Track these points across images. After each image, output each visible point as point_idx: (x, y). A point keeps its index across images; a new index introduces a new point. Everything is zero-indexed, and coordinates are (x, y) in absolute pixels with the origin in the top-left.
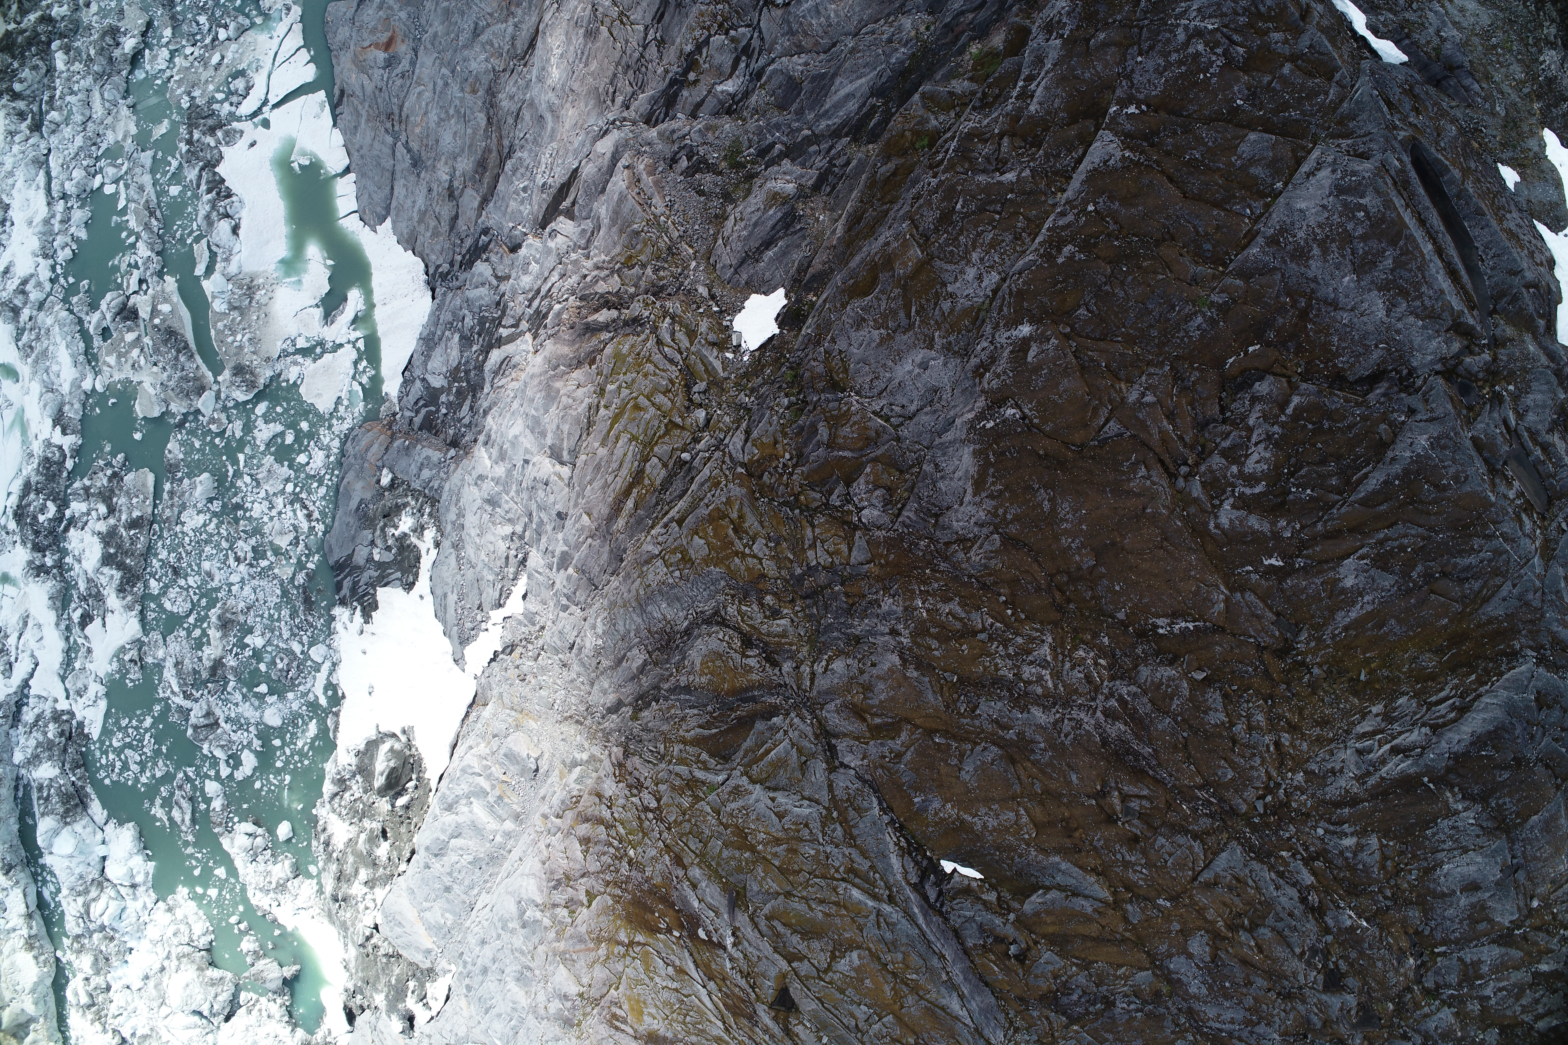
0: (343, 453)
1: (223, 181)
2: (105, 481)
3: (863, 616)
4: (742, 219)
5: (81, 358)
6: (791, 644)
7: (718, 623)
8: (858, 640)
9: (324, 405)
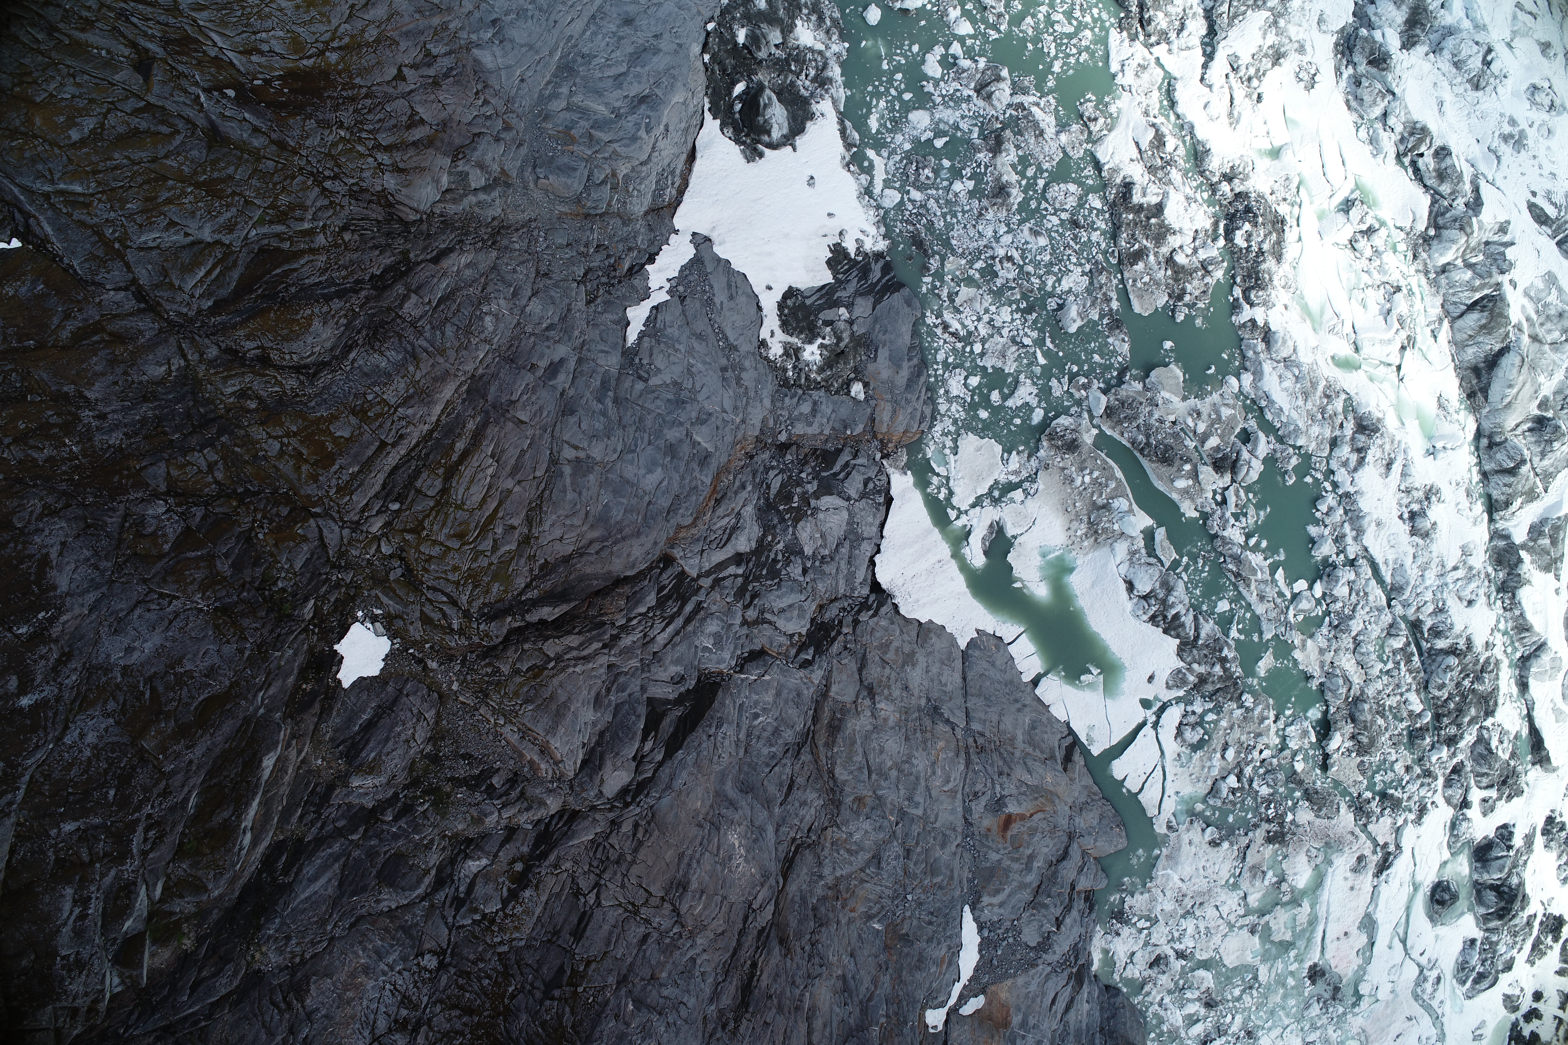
0: (932, 401)
1: (1166, 631)
2: (1189, 287)
3: (144, 421)
4: (408, 741)
5: (1263, 403)
6: (216, 373)
7: (306, 366)
8: (145, 399)
9: (970, 442)
